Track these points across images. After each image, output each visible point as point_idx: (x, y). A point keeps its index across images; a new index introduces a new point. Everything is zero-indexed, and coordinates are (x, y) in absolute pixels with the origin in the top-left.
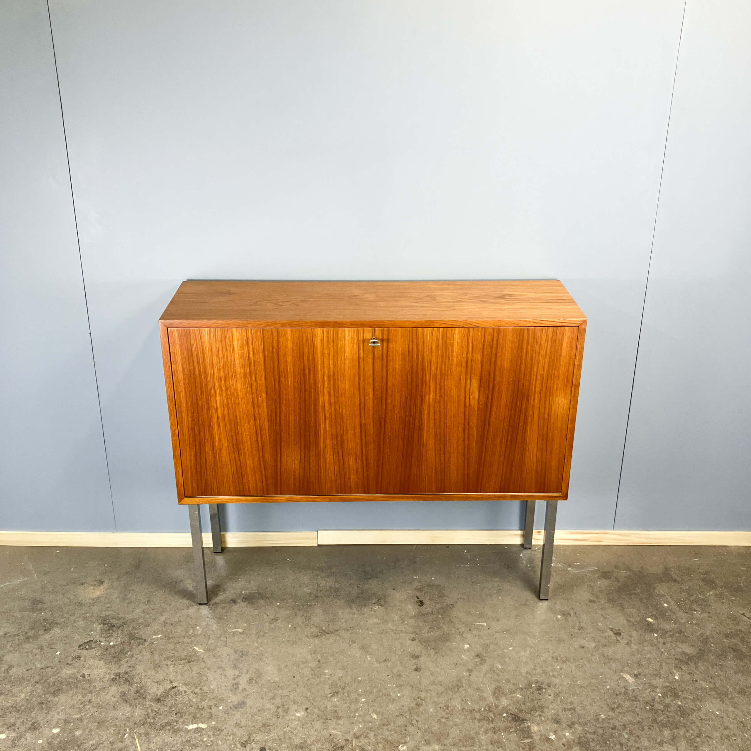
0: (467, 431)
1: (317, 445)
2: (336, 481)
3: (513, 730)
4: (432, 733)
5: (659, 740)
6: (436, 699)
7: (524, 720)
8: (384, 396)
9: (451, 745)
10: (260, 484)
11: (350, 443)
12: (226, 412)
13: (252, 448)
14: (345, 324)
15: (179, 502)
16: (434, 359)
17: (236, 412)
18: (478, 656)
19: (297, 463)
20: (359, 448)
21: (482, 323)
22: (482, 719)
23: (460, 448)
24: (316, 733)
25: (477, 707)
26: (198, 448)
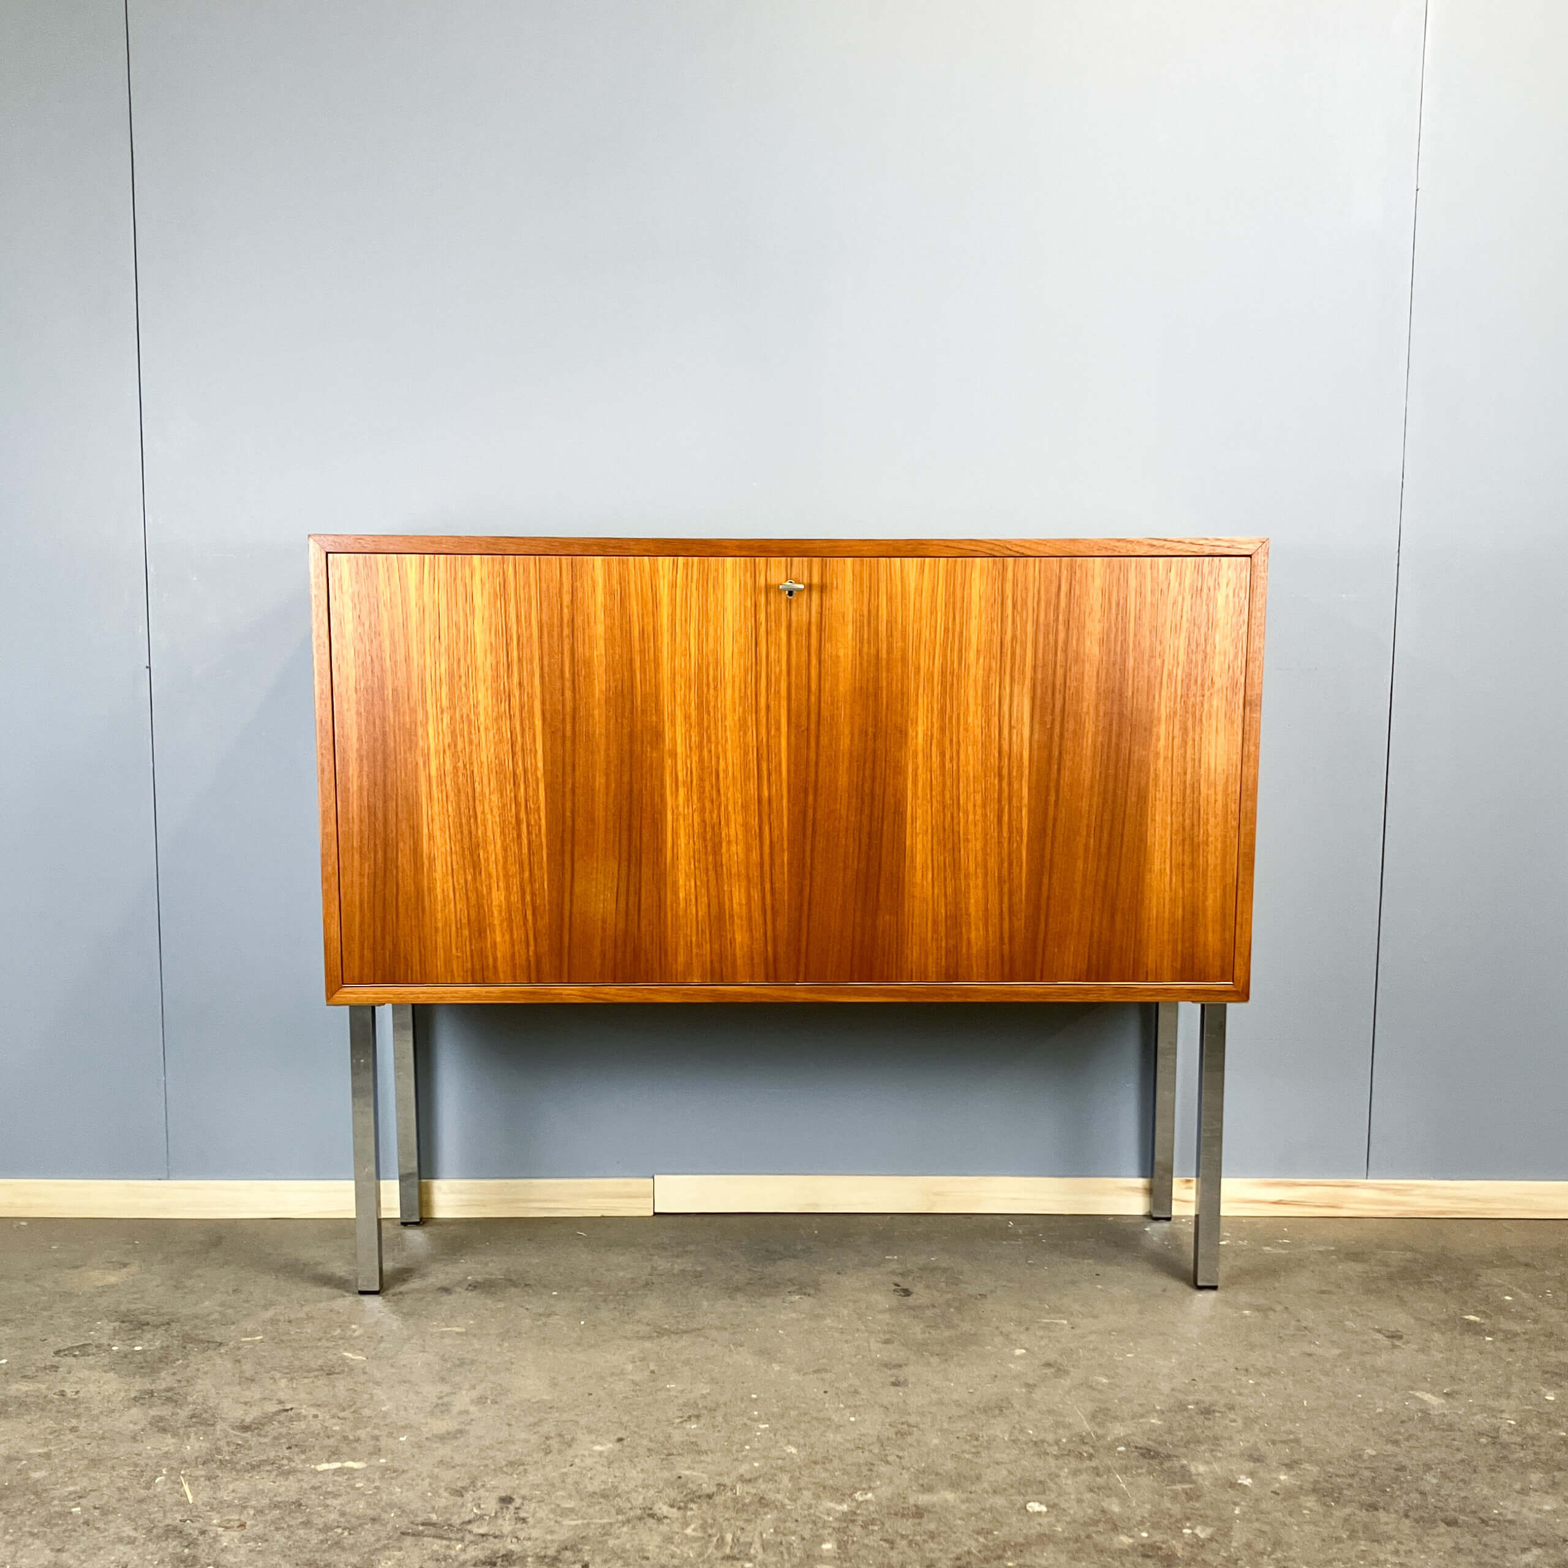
0: (1006, 818)
1: (659, 850)
2: (699, 946)
3: (1144, 1471)
4: (937, 1474)
5: (1518, 1486)
6: (945, 1425)
7: (1169, 1457)
8: (813, 726)
9: (987, 1492)
10: (523, 951)
11: (733, 848)
12: (449, 767)
13: (505, 858)
14: (726, 548)
15: (328, 999)
16: (926, 634)
17: (471, 764)
18: (1048, 1365)
19: (610, 896)
20: (755, 856)
21: (1034, 546)
22: (1063, 1455)
23: (992, 863)
24: (641, 1475)
25: (1050, 1437)
26: (380, 855)
